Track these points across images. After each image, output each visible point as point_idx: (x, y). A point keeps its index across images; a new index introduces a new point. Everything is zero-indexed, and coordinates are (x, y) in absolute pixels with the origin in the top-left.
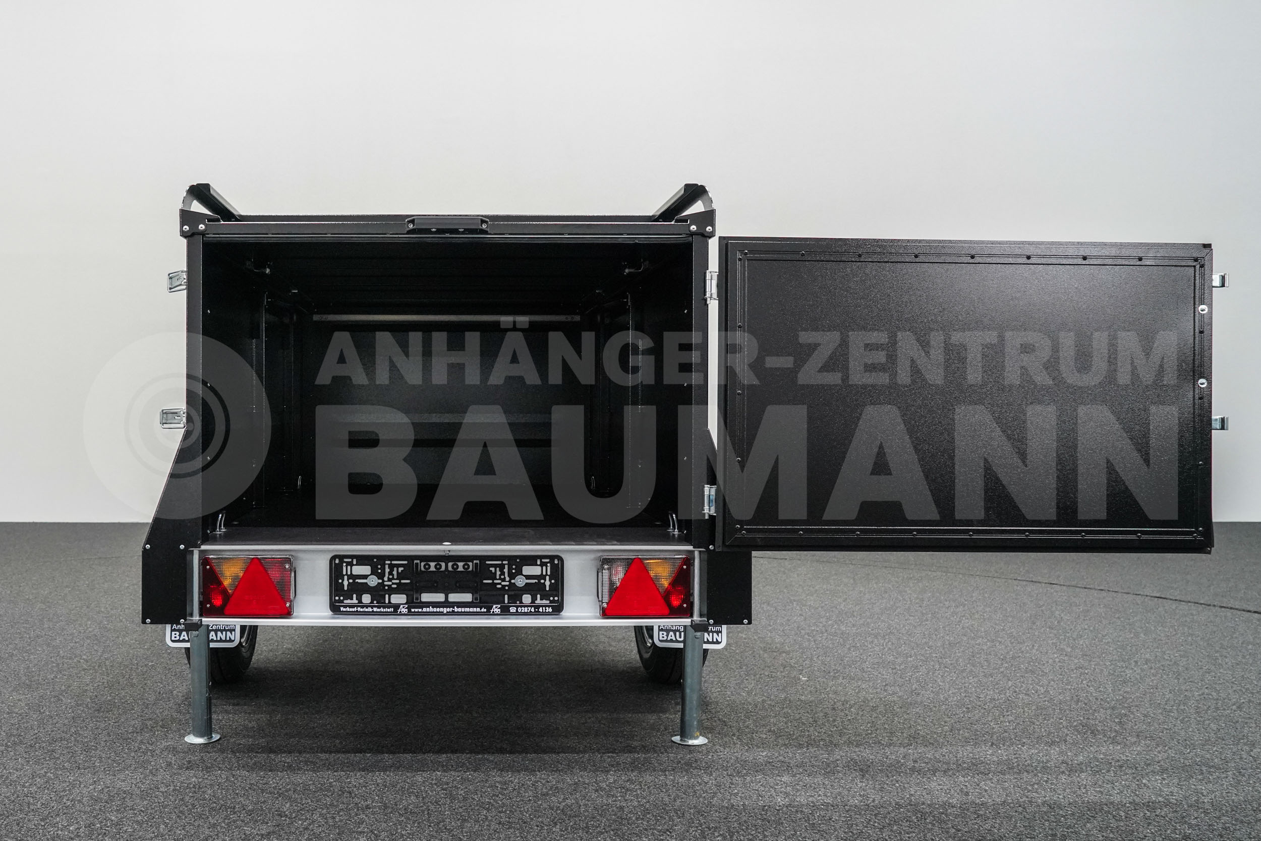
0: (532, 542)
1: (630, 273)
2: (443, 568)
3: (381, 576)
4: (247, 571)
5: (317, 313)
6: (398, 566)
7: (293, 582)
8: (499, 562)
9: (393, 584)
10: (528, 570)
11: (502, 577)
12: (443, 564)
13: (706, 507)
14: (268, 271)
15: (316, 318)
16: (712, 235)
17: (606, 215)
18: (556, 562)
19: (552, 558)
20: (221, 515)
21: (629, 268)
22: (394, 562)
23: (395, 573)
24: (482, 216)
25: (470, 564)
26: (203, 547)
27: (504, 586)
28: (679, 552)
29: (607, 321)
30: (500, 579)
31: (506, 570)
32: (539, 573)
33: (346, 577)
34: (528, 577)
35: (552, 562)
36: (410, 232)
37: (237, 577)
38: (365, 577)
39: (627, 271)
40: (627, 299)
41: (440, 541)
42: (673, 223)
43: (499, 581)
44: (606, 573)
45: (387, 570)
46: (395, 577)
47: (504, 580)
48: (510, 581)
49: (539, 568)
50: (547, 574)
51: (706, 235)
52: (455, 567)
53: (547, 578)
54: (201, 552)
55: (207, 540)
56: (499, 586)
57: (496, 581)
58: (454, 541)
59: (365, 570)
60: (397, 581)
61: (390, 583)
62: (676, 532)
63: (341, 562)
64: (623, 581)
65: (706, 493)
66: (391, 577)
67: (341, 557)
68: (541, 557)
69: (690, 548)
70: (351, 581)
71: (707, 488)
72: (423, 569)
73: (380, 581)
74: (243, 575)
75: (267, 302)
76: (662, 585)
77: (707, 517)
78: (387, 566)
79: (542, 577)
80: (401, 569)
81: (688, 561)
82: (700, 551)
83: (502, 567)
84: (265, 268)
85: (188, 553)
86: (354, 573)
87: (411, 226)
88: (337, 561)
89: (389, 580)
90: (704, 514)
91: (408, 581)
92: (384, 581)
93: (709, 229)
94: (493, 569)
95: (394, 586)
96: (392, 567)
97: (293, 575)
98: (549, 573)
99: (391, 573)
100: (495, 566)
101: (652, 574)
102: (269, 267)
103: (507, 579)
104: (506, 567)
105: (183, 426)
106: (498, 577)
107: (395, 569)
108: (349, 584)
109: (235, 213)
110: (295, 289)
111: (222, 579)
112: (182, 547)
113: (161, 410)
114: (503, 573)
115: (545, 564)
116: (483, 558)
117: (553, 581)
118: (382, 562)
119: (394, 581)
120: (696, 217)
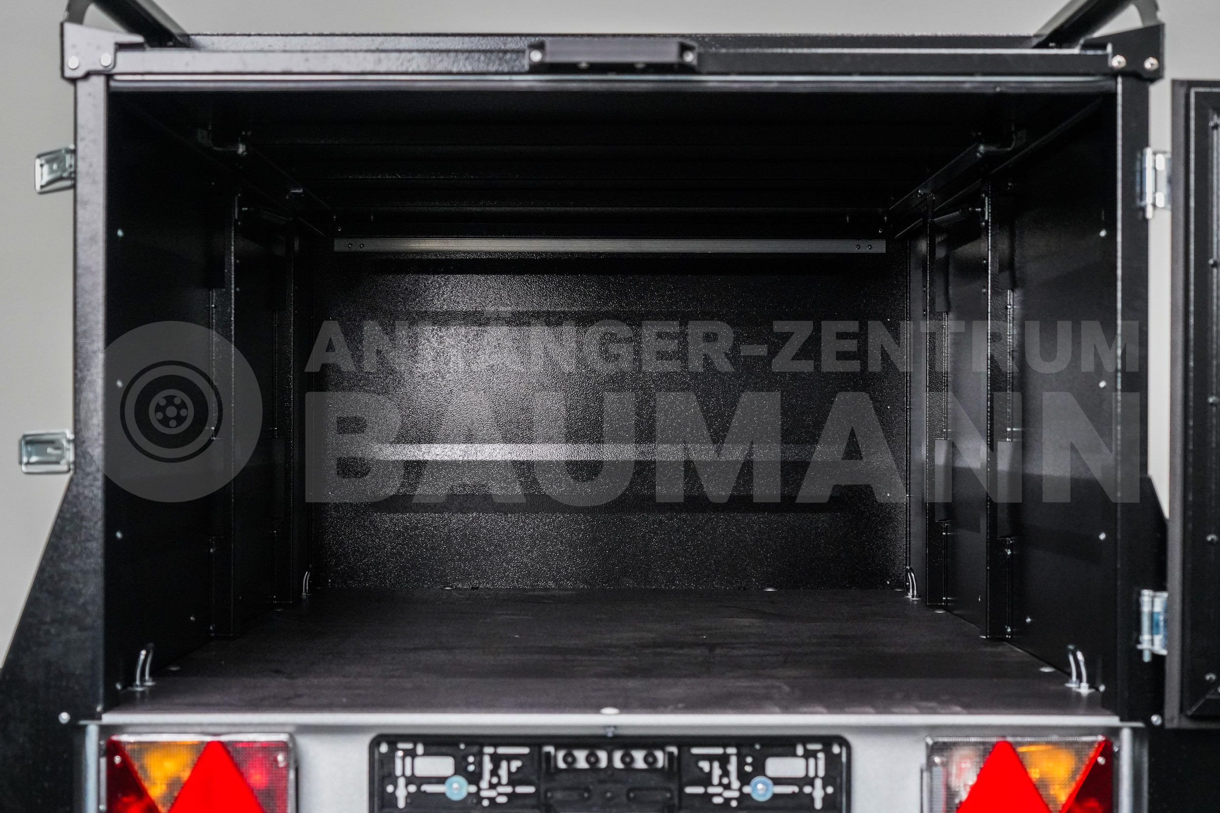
0: (786, 709)
1: (986, 155)
2: (603, 764)
3: (474, 778)
4: (198, 768)
5: (341, 236)
6: (509, 758)
7: (291, 791)
8: (719, 751)
9: (500, 794)
10: (776, 766)
11: (725, 781)
12: (603, 755)
13: (1146, 637)
14: (241, 149)
15: (341, 245)
16: (1156, 76)
17: (939, 33)
18: (836, 749)
19: (827, 741)
20: (143, 652)
21: (986, 144)
22: (501, 750)
23: (503, 772)
24: (683, 36)
25: (659, 755)
26: (108, 718)
27: (728, 800)
28: (1091, 730)
29: (941, 253)
30: (720, 784)
31: (733, 767)
32: (801, 773)
33: (402, 782)
34: (777, 781)
35: (827, 750)
36: (536, 69)
37: (179, 779)
38: (441, 780)
39: (982, 148)
40: (983, 207)
41: (597, 708)
42: (1076, 51)
43: (719, 790)
44: (938, 771)
45: (488, 766)
46: (504, 780)
47: (728, 787)
48: (740, 790)
49: (802, 761)
50: (816, 776)
51: (1146, 76)
52: (628, 760)
53: (818, 783)
54: (106, 731)
55: (115, 703)
56: (718, 800)
57: (711, 790)
58: (625, 707)
59: (443, 765)
60: (509, 790)
61: (492, 793)
62: (1084, 689)
63: (393, 749)
64: (974, 789)
65: (1146, 609)
66: (495, 780)
67: (393, 739)
68: (805, 740)
69: (1113, 721)
70: (412, 788)
71: (1146, 595)
72: (562, 765)
73: (473, 789)
74: (191, 778)
75: (240, 212)
76: (1055, 799)
77: (1147, 658)
78: (487, 760)
79: (809, 781)
80: (515, 765)
81: (1108, 750)
82: (1134, 730)
83: (724, 760)
84: (236, 144)
85: (77, 731)
86: (419, 773)
87: (536, 56)
88: (384, 748)
89: (492, 786)
90: (1141, 652)
91: (531, 789)
92: (479, 789)
93: (1150, 63)
94: (705, 765)
95: (502, 800)
96: (496, 760)
97: (292, 775)
98: (821, 773)
99: (494, 772)
100: (710, 758)
101: (1035, 774)
102: (243, 142)
103: (736, 784)
104: (734, 760)
105: (64, 467)
106: (716, 780)
107: (504, 764)
108: (409, 795)
109: (174, 31)
110: (296, 187)
111: (146, 784)
112: (64, 717)
113: (20, 436)
114: (725, 773)
115: (813, 754)
116: (685, 741)
117: (830, 790)
118: (475, 749)
119: (501, 789)
120: (1122, 42)
